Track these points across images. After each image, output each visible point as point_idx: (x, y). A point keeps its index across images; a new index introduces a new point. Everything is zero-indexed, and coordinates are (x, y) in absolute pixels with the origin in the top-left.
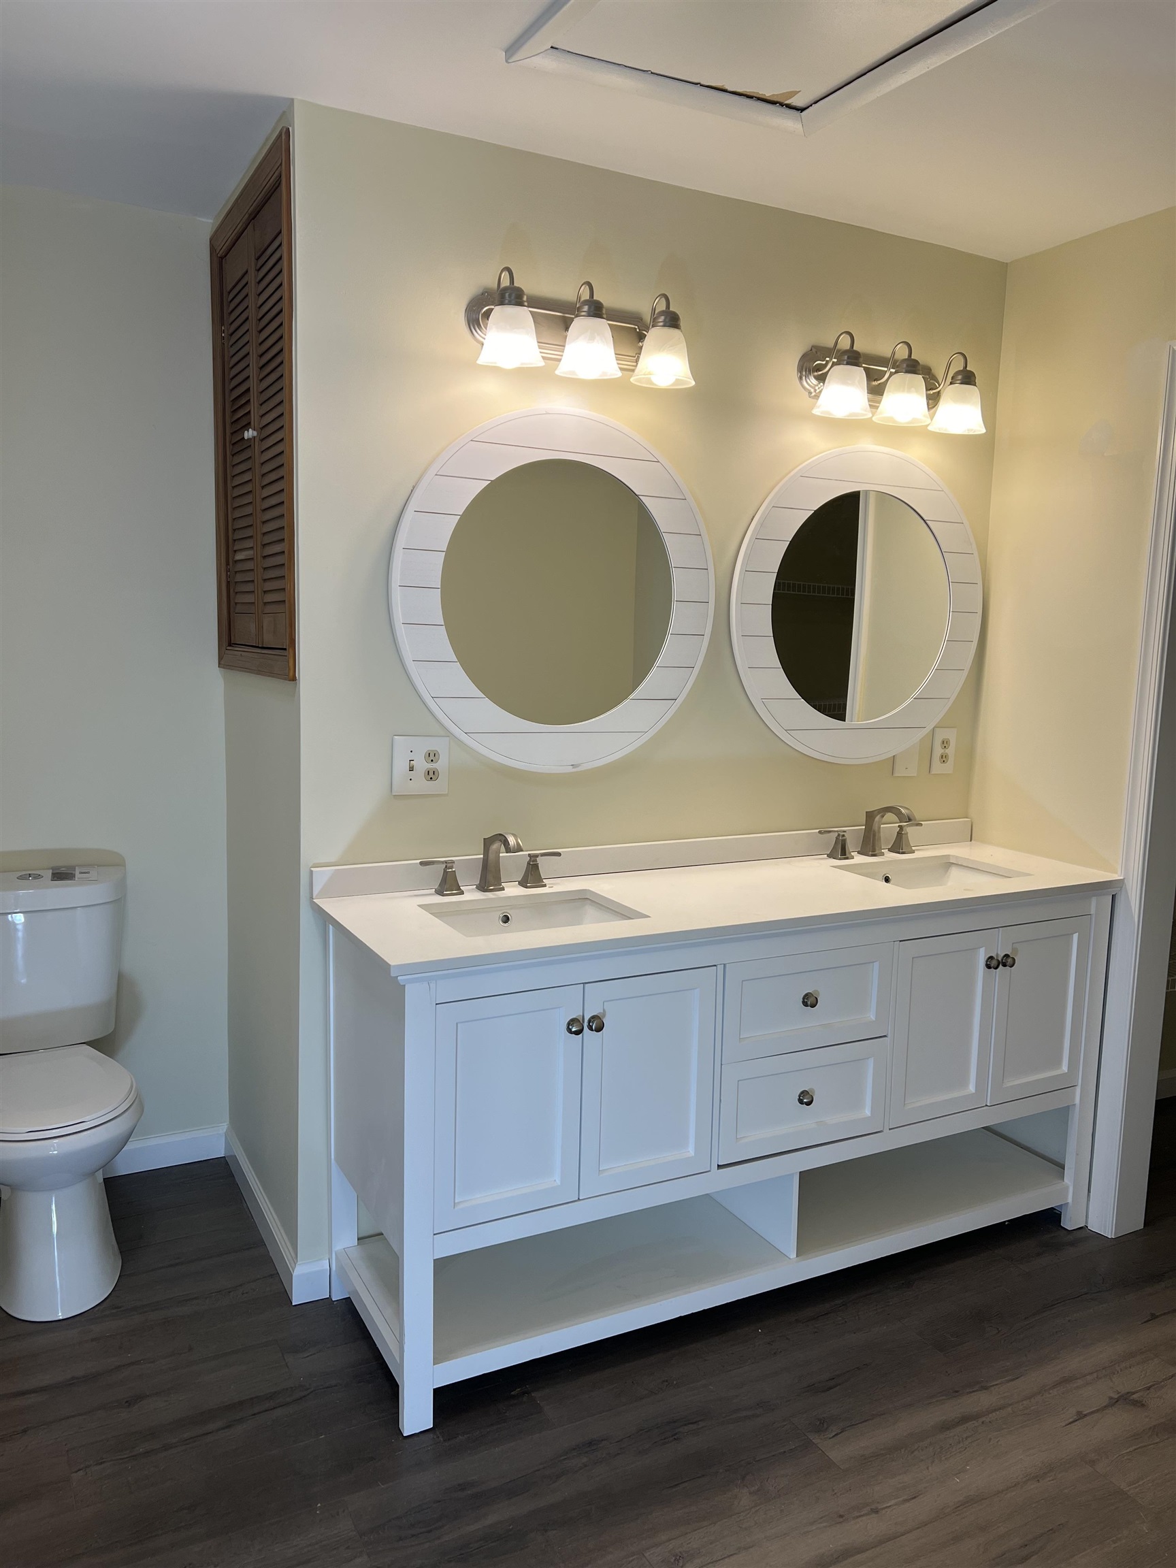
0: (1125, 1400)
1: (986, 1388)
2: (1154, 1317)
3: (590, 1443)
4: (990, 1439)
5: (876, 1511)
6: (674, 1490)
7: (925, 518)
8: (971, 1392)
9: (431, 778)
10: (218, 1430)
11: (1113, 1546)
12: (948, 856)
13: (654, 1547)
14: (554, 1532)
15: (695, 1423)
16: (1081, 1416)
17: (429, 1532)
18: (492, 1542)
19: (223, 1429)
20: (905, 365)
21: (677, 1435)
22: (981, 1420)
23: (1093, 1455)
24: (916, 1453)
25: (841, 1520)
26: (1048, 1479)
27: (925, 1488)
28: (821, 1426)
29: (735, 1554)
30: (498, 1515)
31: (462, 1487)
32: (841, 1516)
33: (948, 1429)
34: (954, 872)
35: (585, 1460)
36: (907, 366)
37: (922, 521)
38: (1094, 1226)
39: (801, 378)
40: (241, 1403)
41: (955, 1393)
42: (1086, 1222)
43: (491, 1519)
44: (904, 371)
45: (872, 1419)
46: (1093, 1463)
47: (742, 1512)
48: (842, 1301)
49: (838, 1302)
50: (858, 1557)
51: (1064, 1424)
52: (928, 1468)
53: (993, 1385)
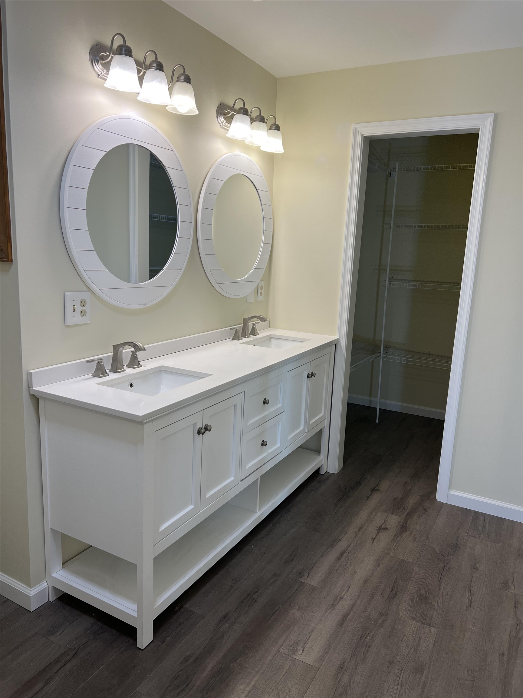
0: (381, 529)
1: (340, 540)
2: (368, 498)
3: (224, 617)
4: (355, 557)
5: (341, 598)
6: (270, 621)
7: (257, 188)
8: (337, 543)
9: (83, 315)
10: (42, 688)
11: (415, 579)
12: (271, 335)
13: (281, 647)
14: (239, 659)
15: (257, 592)
16: (374, 539)
17: (187, 685)
18: (218, 676)
19: (45, 686)
20: (259, 118)
21: (255, 600)
22: (347, 551)
23: (387, 551)
24: (337, 572)
25: (334, 606)
26: (381, 564)
27: (350, 583)
28: (300, 574)
29: (310, 635)
30: (211, 664)
31: (186, 660)
32: (333, 605)
33: (340, 559)
34: (274, 341)
35: (227, 625)
36: (260, 119)
37: (256, 190)
38: (330, 471)
39: (217, 118)
40: (44, 670)
41: (332, 545)
42: (327, 470)
43: (210, 667)
44: (259, 121)
45: (315, 565)
46: (388, 554)
47: (300, 618)
48: (272, 524)
49: (271, 525)
50: (349, 617)
51: (371, 544)
52: (345, 575)
53: (342, 538)
